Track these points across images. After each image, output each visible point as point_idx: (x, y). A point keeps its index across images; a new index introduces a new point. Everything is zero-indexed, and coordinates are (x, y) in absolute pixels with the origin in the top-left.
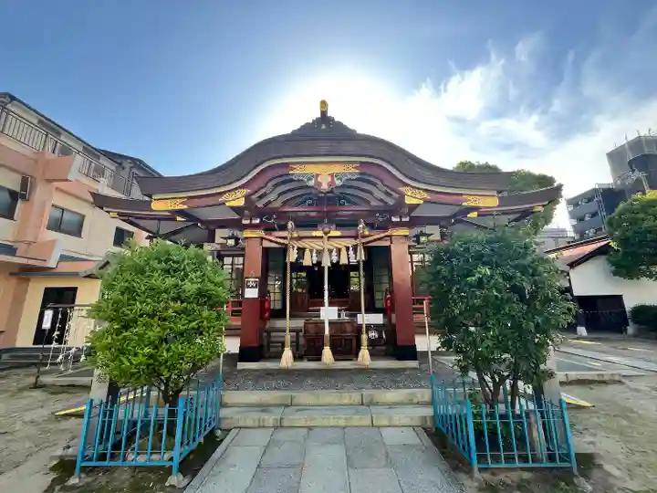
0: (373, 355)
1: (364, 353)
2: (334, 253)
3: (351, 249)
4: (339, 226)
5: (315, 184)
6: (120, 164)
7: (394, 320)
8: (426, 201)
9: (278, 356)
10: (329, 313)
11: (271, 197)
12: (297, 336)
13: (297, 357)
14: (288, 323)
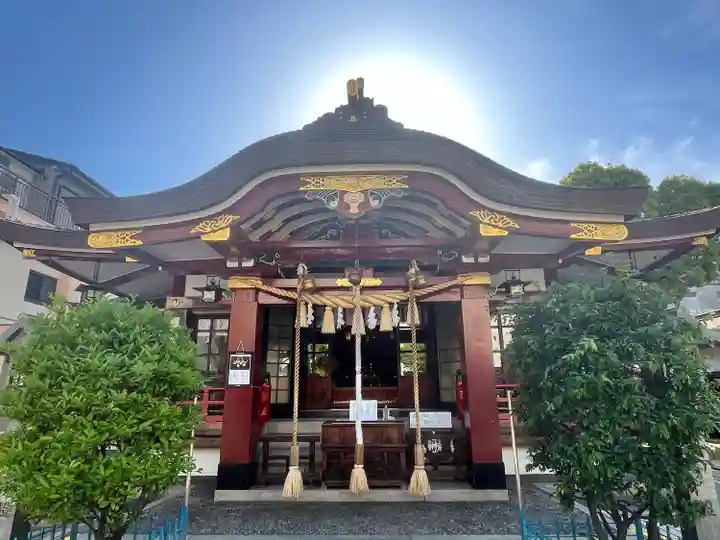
0: (434, 480)
1: (420, 475)
2: (372, 315)
3: (396, 306)
4: (378, 271)
5: (339, 205)
6: (40, 172)
7: (468, 424)
8: (513, 232)
9: (279, 481)
10: (362, 410)
11: (272, 226)
12: (312, 448)
13: (309, 482)
14: (295, 426)
